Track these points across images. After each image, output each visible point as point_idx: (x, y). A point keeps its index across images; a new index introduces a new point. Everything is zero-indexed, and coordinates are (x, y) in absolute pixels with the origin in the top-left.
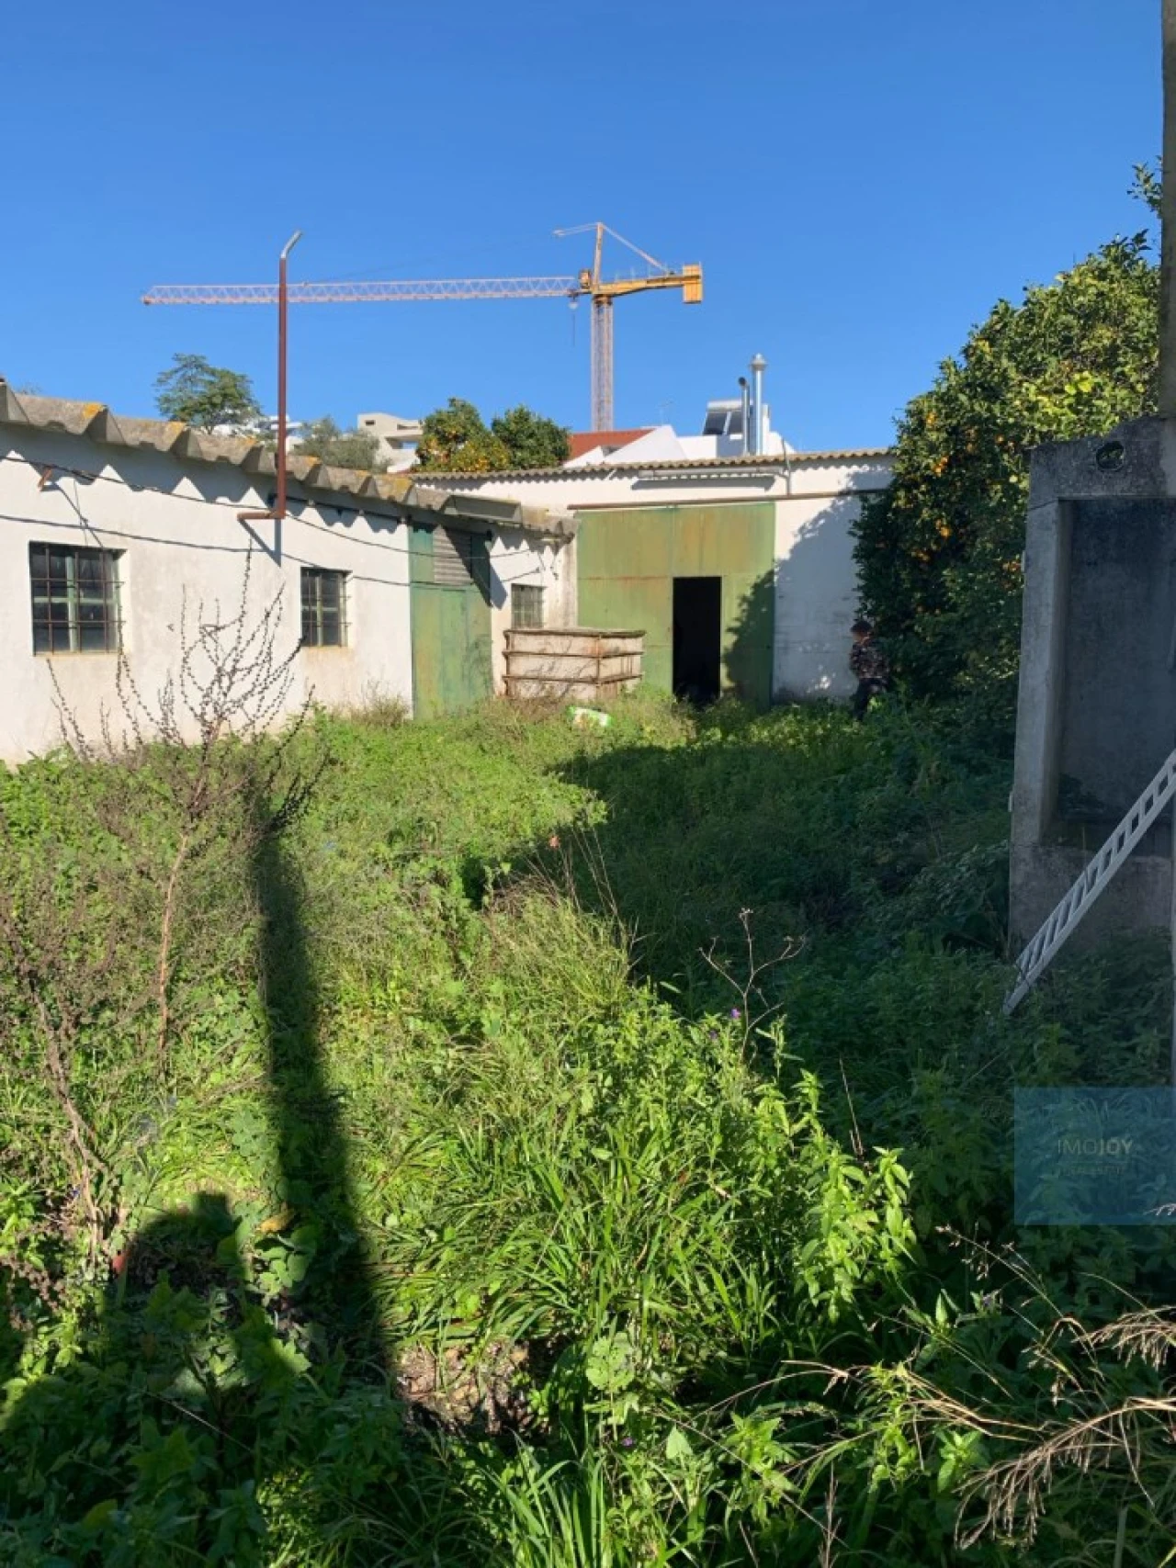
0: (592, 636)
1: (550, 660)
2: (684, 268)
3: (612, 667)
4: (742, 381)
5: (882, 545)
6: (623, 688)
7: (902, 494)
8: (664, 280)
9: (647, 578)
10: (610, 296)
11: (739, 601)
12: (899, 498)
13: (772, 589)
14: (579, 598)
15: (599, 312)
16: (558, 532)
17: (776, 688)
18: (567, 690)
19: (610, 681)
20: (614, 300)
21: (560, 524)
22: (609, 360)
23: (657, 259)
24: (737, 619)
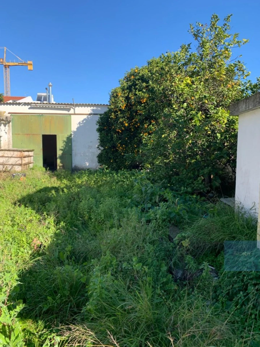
0: (20, 151)
1: (7, 159)
2: (28, 62)
3: (26, 160)
4: (46, 89)
5: (106, 128)
6: (29, 166)
7: (113, 114)
8: (23, 64)
9: (33, 134)
10: (9, 66)
11: (63, 142)
12: (112, 115)
13: (71, 139)
14: (12, 139)
15: (6, 69)
16: (6, 120)
17: (73, 166)
18: (12, 168)
19: (25, 164)
20: (10, 67)
21: (7, 117)
22: (9, 82)
23: (21, 59)
24: (62, 147)
